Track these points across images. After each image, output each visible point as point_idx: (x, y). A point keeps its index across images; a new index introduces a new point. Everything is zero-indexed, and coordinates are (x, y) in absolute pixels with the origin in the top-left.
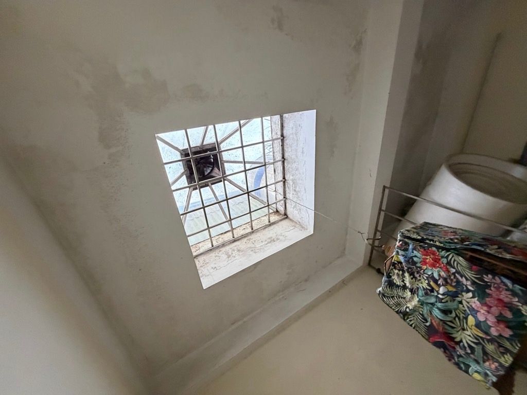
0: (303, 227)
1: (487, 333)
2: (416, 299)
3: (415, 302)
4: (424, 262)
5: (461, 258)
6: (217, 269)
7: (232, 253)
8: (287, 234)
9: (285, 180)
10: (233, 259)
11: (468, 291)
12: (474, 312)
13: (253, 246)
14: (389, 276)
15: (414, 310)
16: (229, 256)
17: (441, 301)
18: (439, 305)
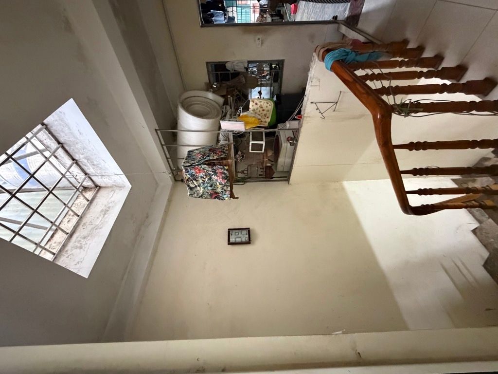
0: (120, 187)
1: (222, 185)
2: (202, 188)
3: (202, 189)
4: (196, 173)
5: (205, 166)
6: (81, 262)
7: (81, 244)
8: (112, 199)
9: (76, 160)
10: (87, 246)
11: (213, 175)
12: (217, 180)
13: (93, 226)
14: (189, 186)
15: (203, 192)
16: (81, 248)
17: (208, 183)
18: (209, 185)
